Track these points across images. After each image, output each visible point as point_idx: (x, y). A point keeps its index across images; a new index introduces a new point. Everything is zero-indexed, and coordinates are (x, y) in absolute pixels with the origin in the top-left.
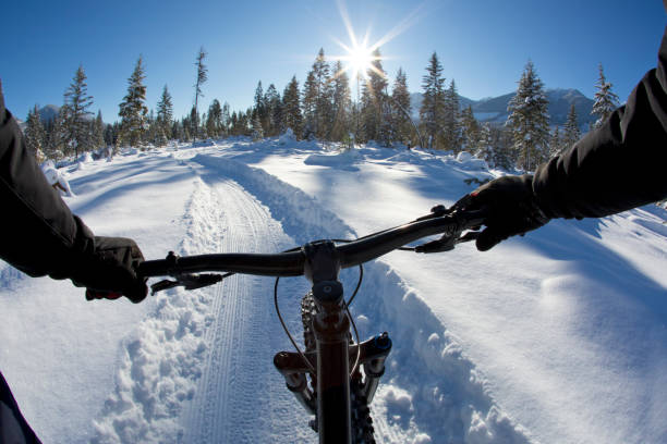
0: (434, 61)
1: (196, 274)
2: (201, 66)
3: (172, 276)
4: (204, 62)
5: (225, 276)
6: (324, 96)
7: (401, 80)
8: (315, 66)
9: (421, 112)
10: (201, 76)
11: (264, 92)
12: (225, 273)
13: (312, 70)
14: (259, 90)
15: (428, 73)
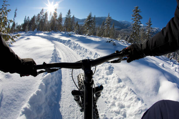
0: (69, 11)
1: (51, 68)
2: (15, 13)
3: (44, 69)
4: (16, 12)
5: (59, 69)
6: (42, 20)
7: (61, 15)
8: (41, 13)
9: (65, 23)
10: (15, 16)
11: (26, 19)
12: (59, 68)
13: (40, 13)
14: (25, 18)
15: (67, 14)
